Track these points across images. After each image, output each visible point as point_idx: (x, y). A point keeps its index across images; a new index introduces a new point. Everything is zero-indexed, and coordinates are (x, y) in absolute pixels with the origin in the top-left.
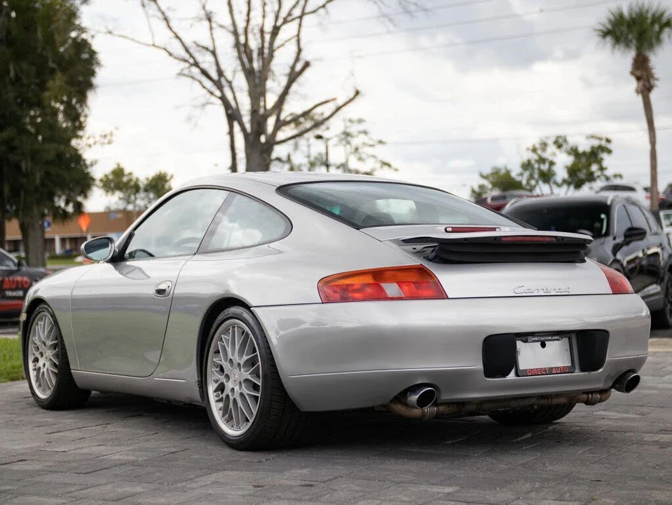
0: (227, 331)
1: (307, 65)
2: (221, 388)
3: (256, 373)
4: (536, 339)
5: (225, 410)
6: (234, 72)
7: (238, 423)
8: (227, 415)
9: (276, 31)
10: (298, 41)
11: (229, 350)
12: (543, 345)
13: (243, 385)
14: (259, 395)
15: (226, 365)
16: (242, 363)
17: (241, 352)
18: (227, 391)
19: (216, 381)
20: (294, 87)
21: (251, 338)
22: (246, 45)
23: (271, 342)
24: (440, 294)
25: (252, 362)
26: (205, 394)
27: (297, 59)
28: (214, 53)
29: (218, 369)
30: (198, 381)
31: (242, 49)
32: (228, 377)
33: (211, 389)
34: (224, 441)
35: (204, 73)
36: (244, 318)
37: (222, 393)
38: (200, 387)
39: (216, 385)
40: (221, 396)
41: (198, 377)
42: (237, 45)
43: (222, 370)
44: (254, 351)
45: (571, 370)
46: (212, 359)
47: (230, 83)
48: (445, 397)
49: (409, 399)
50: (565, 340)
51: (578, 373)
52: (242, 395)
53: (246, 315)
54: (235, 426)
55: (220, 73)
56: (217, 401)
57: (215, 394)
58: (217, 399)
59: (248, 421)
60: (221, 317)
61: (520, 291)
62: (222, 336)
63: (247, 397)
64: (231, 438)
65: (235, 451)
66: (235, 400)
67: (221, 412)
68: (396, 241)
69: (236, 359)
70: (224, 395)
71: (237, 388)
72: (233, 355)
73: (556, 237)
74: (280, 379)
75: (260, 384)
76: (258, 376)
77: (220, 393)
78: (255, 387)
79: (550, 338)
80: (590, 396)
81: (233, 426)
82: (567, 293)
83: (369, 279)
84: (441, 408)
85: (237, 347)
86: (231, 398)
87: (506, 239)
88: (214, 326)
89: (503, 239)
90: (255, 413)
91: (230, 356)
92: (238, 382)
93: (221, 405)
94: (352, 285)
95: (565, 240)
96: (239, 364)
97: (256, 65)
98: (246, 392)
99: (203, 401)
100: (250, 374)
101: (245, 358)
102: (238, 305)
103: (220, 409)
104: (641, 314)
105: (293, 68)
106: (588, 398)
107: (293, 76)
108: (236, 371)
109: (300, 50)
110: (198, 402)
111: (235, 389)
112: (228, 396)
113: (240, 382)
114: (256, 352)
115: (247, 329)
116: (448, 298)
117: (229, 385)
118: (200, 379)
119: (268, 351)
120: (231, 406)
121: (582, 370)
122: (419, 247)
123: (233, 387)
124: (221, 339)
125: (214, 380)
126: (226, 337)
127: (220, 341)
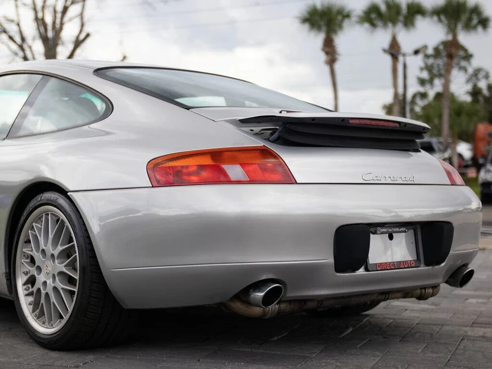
0: (40, 218)
1: (88, 35)
2: (32, 281)
3: (72, 266)
4: (384, 230)
5: (36, 305)
6: (34, 39)
7: (50, 320)
8: (38, 311)
9: (65, 9)
10: (82, 18)
11: (41, 240)
12: (391, 237)
13: (57, 278)
14: (76, 290)
15: (37, 256)
16: (56, 253)
17: (55, 242)
18: (39, 284)
19: (26, 273)
20: (78, 51)
21: (67, 228)
22: (43, 19)
23: (92, 231)
24: (288, 179)
25: (67, 254)
26: (13, 287)
27: (81, 31)
28: (18, 25)
29: (28, 260)
30: (6, 273)
31: (40, 22)
32: (39, 269)
33: (20, 282)
34: (34, 339)
35: (11, 38)
36: (59, 204)
37: (32, 287)
38: (7, 280)
39: (25, 278)
40: (31, 290)
41: (6, 268)
42: (37, 19)
43: (33, 261)
44: (71, 240)
45: (416, 264)
46: (23, 250)
47: (30, 47)
48: (292, 294)
49: (252, 295)
50: (411, 232)
51: (423, 268)
52: (55, 289)
53: (62, 201)
54: (47, 323)
55: (23, 39)
56: (27, 295)
57: (25, 287)
58: (26, 292)
59: (61, 317)
60: (32, 204)
61: (369, 178)
62: (34, 224)
63: (61, 291)
64: (42, 336)
65: (46, 351)
66: (47, 294)
67: (31, 307)
68: (233, 122)
69: (49, 249)
70: (35, 289)
71: (50, 282)
72: (46, 244)
73: (399, 123)
74: (101, 273)
75: (77, 277)
76: (75, 269)
77: (30, 286)
78: (71, 281)
79: (397, 229)
80: (424, 291)
81: (44, 323)
83: (207, 161)
84: (283, 306)
85: (51, 236)
86: (43, 292)
87: (354, 121)
88: (25, 213)
89: (351, 121)
90: (70, 310)
91: (42, 246)
92: (51, 276)
93: (31, 299)
94: (187, 167)
95: (407, 126)
96: (53, 255)
97: (50, 34)
98: (60, 285)
99: (10, 294)
100: (65, 266)
101: (60, 248)
102: (52, 191)
103: (30, 304)
105: (78, 37)
106: (421, 293)
107: (78, 43)
108: (49, 263)
109: (82, 25)
110: (5, 295)
111: (48, 282)
112: (39, 290)
113: (54, 275)
114: (73, 241)
115: (63, 217)
116: (297, 183)
117: (41, 278)
118: (8, 270)
119: (87, 241)
120: (43, 300)
121: (427, 264)
122: (257, 129)
123: (45, 280)
124: (33, 227)
125: (24, 273)
126: (38, 225)
127: (31, 230)
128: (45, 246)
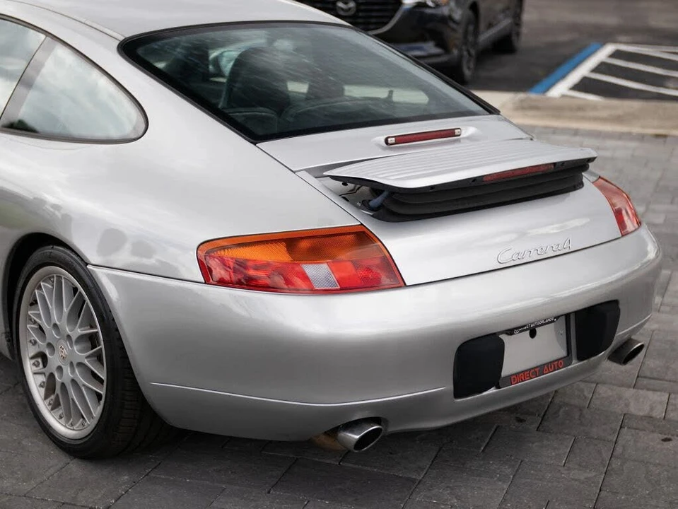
0: (50, 278)
2: (42, 358)
5: (49, 390)
7: (69, 417)
8: (52, 400)
11: (53, 309)
12: (533, 334)
13: (76, 369)
14: (103, 393)
15: (48, 329)
16: (74, 335)
17: (73, 320)
18: (52, 367)
19: (34, 343)
21: (88, 306)
24: (395, 281)
25: (90, 341)
29: (36, 328)
30: (6, 333)
32: (52, 348)
33: (26, 354)
37: (44, 366)
38: (9, 341)
39: (34, 350)
40: (42, 369)
41: (5, 327)
43: (42, 333)
45: (566, 361)
46: (27, 311)
49: (341, 434)
50: (562, 320)
51: (575, 364)
52: (74, 382)
54: (64, 420)
56: (36, 373)
57: (33, 361)
58: (36, 369)
59: (84, 419)
62: (42, 284)
63: (83, 389)
64: (58, 437)
66: (64, 385)
67: (43, 390)
69: (65, 327)
70: (47, 370)
71: (67, 370)
72: (60, 318)
73: (554, 164)
74: (134, 378)
75: (103, 377)
77: (40, 363)
81: (60, 418)
82: (567, 251)
83: (281, 255)
85: (66, 310)
86: (58, 380)
87: (489, 178)
89: (484, 179)
90: (96, 415)
91: (55, 319)
92: (68, 363)
93: (42, 379)
95: (565, 165)
96: (69, 337)
98: (81, 380)
100: (87, 357)
101: (80, 331)
103: (41, 386)
104: (645, 260)
108: (65, 344)
111: (64, 369)
112: (52, 375)
113: (72, 363)
114: (96, 327)
115: (80, 289)
116: (406, 285)
117: (54, 360)
118: (8, 329)
120: (58, 390)
121: (580, 358)
123: (60, 364)
124: (40, 286)
125: (31, 341)
126: (47, 285)
127: (38, 289)
128: (59, 320)
